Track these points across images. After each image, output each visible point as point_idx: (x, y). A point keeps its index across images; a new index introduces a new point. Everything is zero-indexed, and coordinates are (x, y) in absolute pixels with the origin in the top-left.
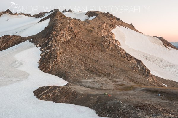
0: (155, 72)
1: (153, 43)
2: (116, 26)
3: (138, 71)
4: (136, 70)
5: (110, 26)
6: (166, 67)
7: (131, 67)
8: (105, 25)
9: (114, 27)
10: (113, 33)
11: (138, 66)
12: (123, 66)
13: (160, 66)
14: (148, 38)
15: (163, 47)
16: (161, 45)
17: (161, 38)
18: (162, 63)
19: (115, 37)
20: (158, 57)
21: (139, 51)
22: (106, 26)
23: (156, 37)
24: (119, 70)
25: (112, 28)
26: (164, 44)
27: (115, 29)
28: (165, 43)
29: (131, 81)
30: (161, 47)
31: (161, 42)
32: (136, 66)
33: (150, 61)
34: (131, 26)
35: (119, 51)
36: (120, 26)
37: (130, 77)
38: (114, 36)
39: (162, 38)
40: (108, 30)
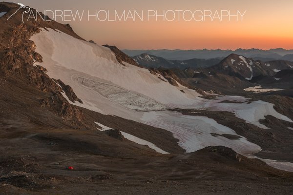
0: (91, 104)
1: (98, 57)
2: (41, 28)
3: (49, 106)
4: (46, 104)
5: (29, 30)
6: (113, 95)
7: (39, 100)
8: (21, 27)
9: (36, 30)
10: (32, 41)
11: (53, 97)
12: (27, 98)
13: (103, 94)
14: (92, 48)
15: (115, 62)
16: (112, 59)
17: (113, 49)
18: (108, 89)
19: (35, 49)
20: (103, 79)
21: (73, 70)
22: (21, 30)
23: (106, 46)
24: (18, 105)
25: (32, 32)
26: (117, 58)
27: (37, 34)
28: (119, 56)
29: (31, 122)
30: (112, 62)
31: (113, 54)
32: (49, 98)
33: (88, 86)
34: (67, 29)
35: (29, 74)
36: (48, 29)
37: (33, 116)
38: (33, 46)
39: (115, 47)
40: (25, 36)
